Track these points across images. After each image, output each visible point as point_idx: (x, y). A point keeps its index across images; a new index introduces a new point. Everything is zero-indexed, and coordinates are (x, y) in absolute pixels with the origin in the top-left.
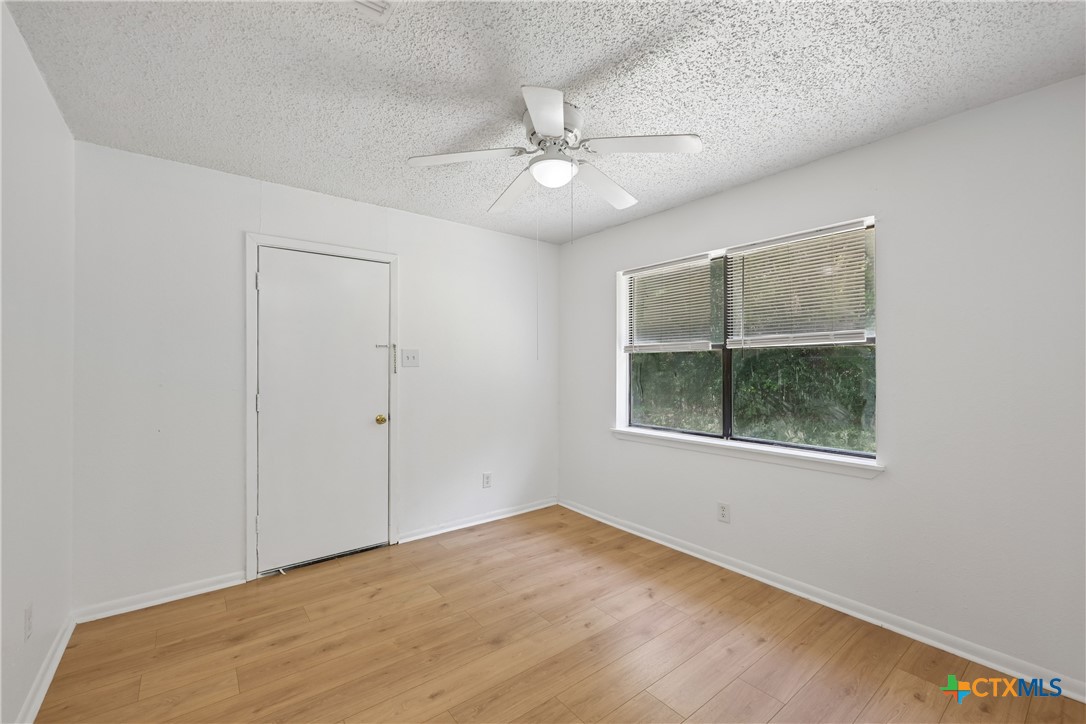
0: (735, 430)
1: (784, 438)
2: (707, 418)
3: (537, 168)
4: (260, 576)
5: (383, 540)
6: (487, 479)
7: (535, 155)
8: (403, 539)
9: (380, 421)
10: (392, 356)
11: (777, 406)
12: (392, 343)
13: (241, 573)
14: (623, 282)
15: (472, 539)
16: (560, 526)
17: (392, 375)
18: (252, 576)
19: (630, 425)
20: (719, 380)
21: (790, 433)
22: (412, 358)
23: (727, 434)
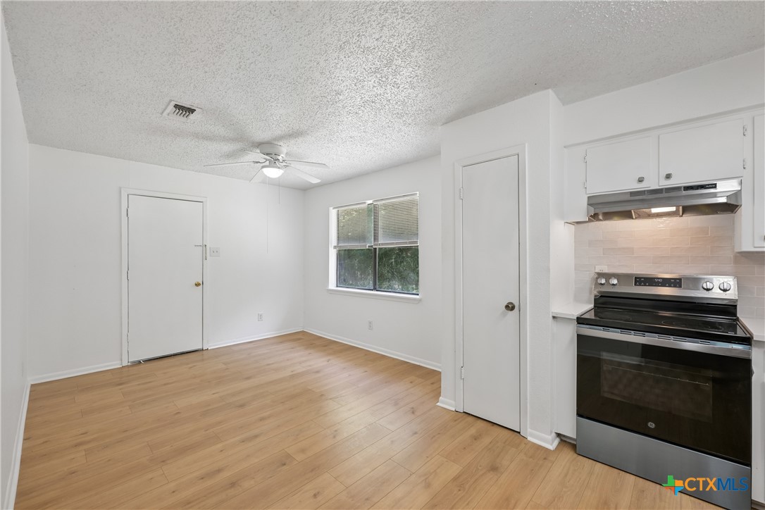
0: (377, 287)
1: (395, 289)
2: (368, 281)
3: (264, 170)
4: (129, 364)
5: (200, 347)
6: (260, 317)
7: (263, 164)
8: (210, 345)
9: (197, 285)
10: (204, 252)
11: (393, 274)
12: (204, 244)
13: (119, 362)
14: (333, 214)
15: (249, 346)
16: (299, 339)
17: (205, 261)
18: (125, 363)
19: (337, 286)
20: (373, 263)
21: (396, 286)
22: (216, 252)
23: (375, 289)
